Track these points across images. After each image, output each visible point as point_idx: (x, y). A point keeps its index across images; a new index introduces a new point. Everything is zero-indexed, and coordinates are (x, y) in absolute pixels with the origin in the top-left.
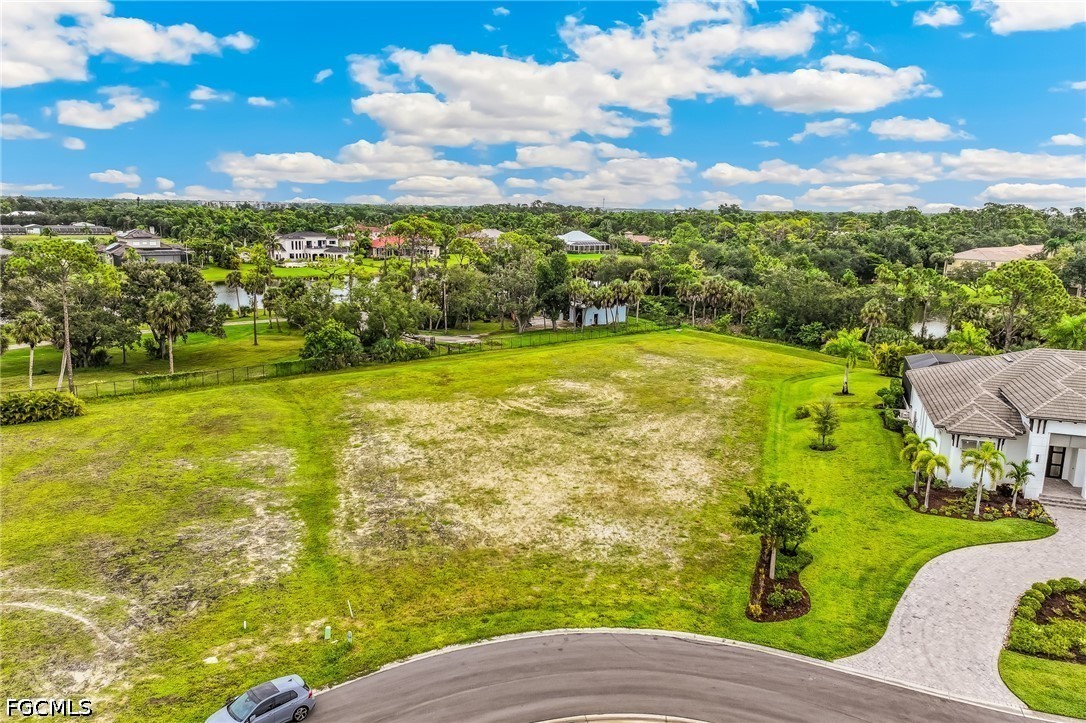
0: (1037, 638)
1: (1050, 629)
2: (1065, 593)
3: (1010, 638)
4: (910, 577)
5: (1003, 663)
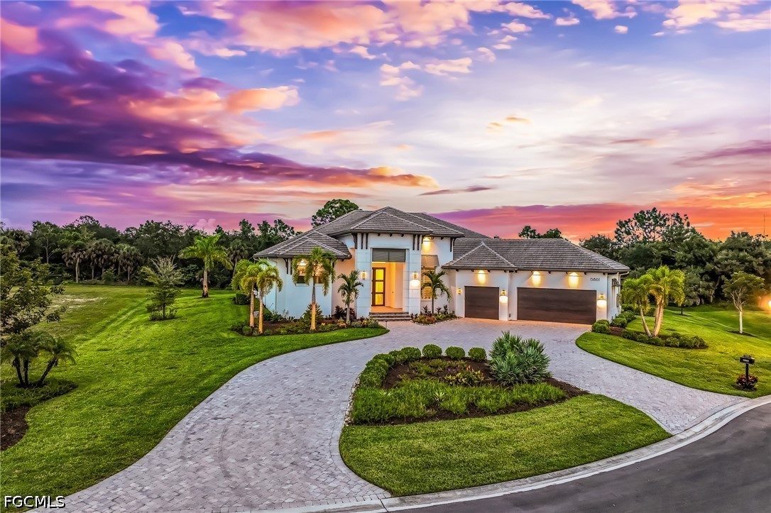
0: (388, 403)
1: (401, 391)
2: (407, 360)
3: (353, 412)
4: (223, 380)
5: (346, 442)
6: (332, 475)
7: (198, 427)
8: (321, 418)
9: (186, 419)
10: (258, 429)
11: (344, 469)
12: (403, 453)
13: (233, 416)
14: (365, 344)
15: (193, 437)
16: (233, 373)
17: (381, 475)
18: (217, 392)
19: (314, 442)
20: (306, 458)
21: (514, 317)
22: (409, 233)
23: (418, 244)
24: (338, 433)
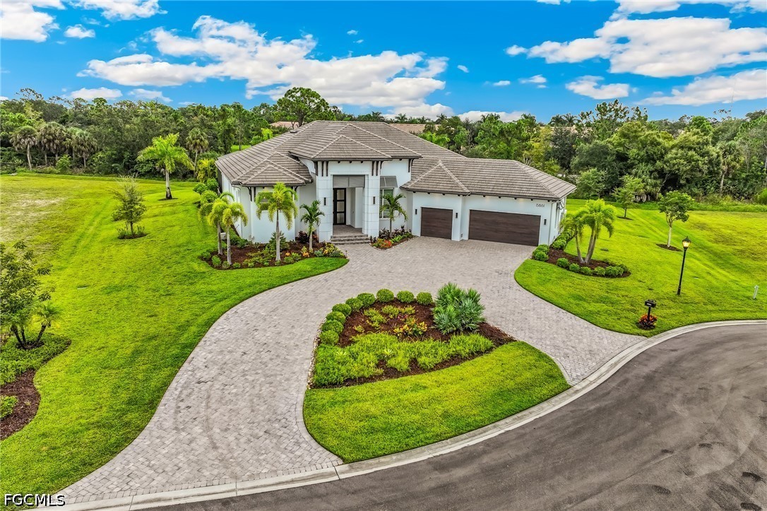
0: (344, 363)
1: (355, 348)
2: (362, 309)
3: (314, 372)
4: (200, 335)
5: (309, 407)
6: (297, 443)
7: (185, 392)
8: (287, 380)
9: (174, 384)
10: (236, 394)
11: (307, 437)
12: (354, 418)
13: (214, 379)
14: (326, 281)
15: (182, 405)
16: (209, 324)
17: (335, 442)
18: (197, 349)
19: (282, 408)
20: (277, 425)
21: (466, 237)
22: (368, 160)
23: (377, 170)
24: (301, 397)
